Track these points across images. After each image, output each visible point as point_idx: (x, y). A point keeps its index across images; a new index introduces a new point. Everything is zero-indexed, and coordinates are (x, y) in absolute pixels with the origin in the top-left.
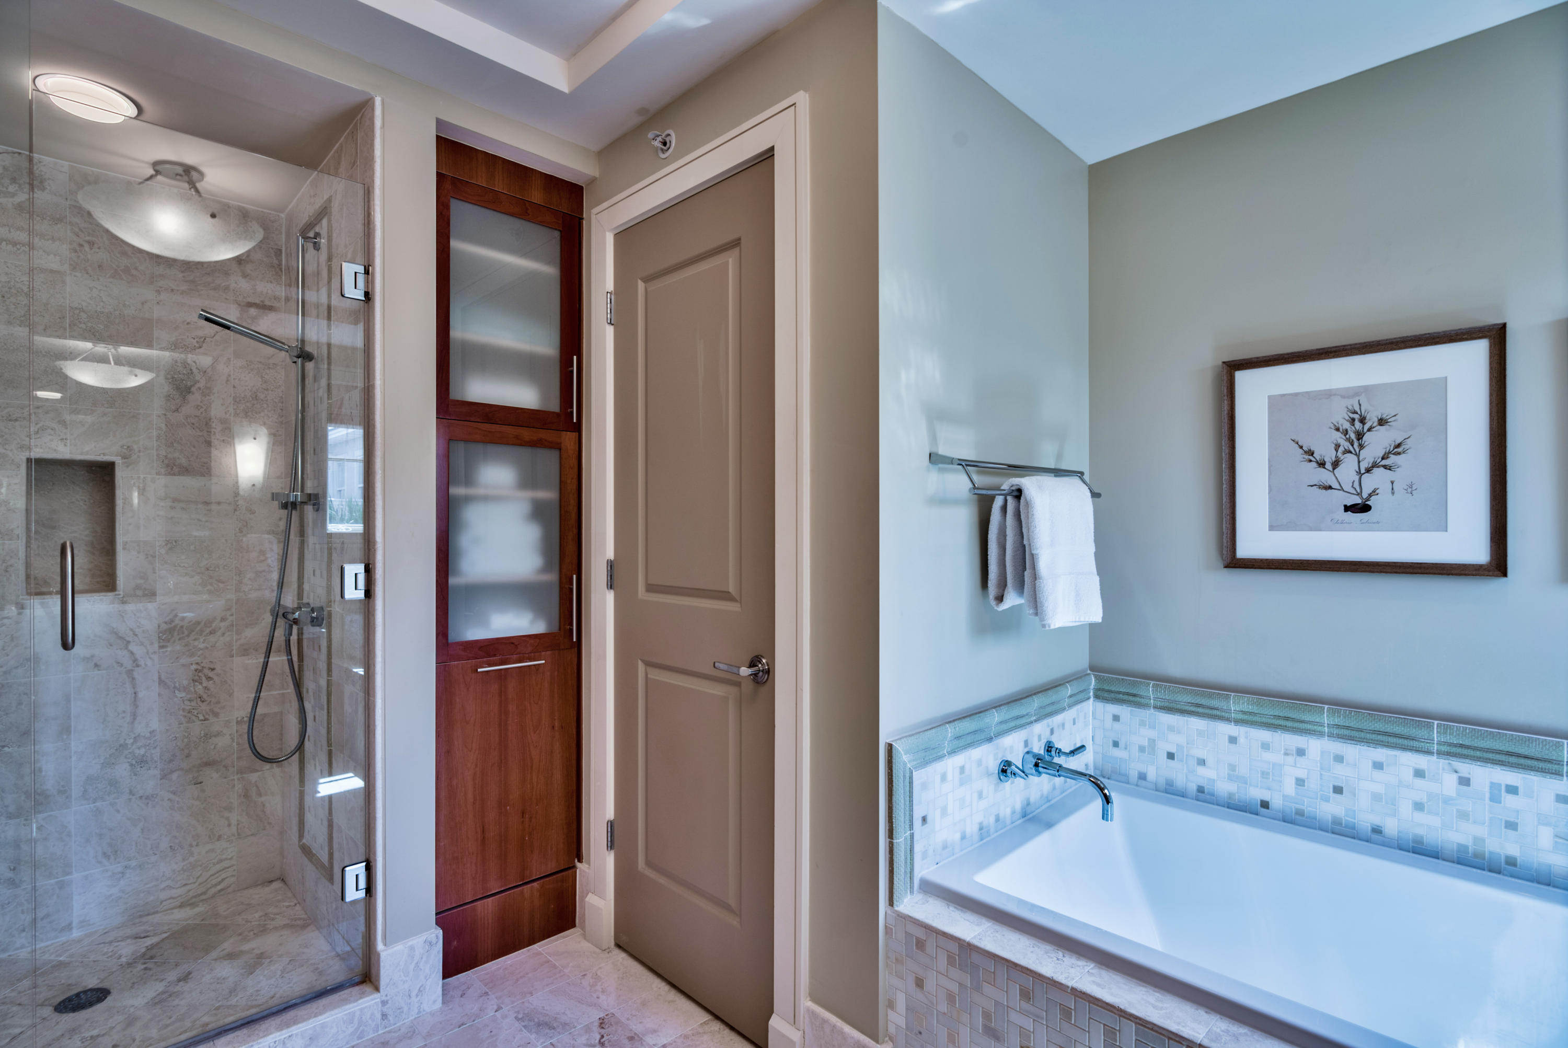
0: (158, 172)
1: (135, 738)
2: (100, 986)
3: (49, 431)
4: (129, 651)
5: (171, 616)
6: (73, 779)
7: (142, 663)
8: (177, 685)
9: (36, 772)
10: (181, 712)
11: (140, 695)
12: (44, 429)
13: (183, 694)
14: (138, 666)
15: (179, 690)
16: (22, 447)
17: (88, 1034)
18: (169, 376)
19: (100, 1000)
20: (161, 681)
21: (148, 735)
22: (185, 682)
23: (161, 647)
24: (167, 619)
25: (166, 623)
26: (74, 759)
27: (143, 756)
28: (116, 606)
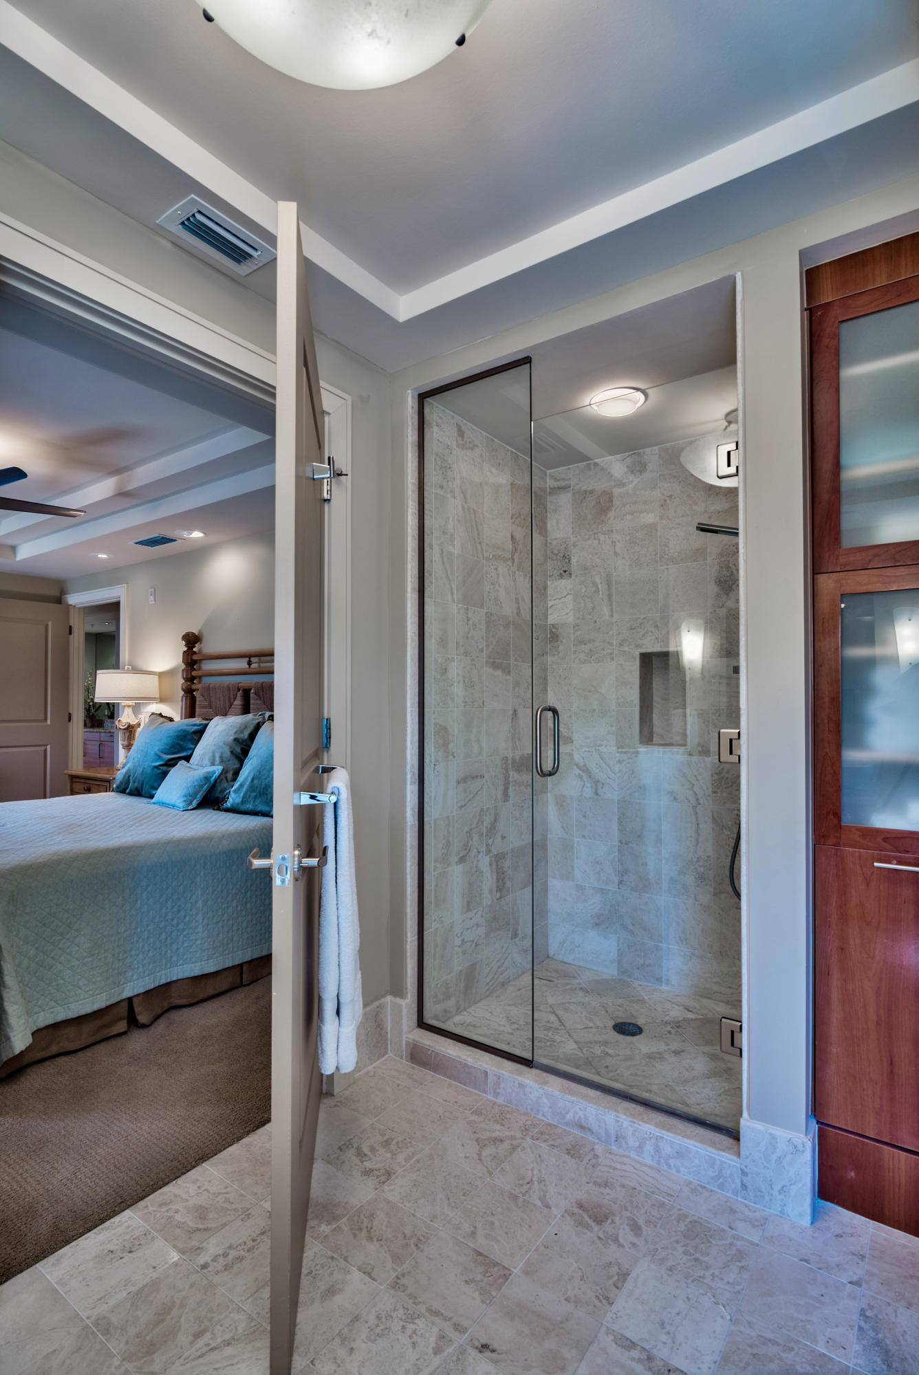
0: (730, 423)
1: (698, 858)
2: (642, 1026)
3: (650, 634)
4: (693, 791)
5: (719, 769)
6: (663, 876)
7: (701, 802)
8: (724, 824)
9: (645, 864)
10: (727, 847)
11: (701, 826)
12: (647, 633)
13: (729, 833)
14: (699, 804)
15: (725, 829)
16: (637, 646)
17: (607, 1050)
18: (717, 580)
19: (633, 1034)
20: (714, 819)
21: (706, 858)
22: (730, 823)
23: (714, 792)
24: (717, 771)
25: (716, 774)
26: (664, 861)
27: (703, 873)
28: (686, 756)
